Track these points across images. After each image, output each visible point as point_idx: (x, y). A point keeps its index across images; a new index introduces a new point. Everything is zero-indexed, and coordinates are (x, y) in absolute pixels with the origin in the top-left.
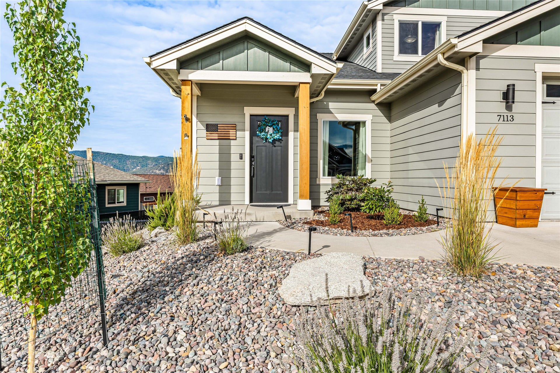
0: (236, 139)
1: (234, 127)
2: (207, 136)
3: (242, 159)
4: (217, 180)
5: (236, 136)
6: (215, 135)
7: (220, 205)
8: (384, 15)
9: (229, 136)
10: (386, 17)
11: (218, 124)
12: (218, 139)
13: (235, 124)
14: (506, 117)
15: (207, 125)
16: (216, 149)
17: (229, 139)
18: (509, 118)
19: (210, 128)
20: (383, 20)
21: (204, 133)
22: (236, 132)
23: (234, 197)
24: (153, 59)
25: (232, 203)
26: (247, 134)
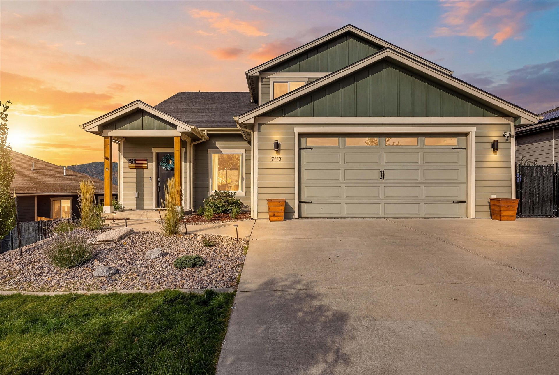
0: (147, 168)
1: (147, 161)
2: (129, 167)
3: (151, 181)
4: (136, 194)
5: (147, 166)
6: (133, 165)
7: (136, 210)
8: (262, 78)
9: (142, 166)
10: (264, 80)
11: (136, 159)
12: (136, 168)
13: (147, 159)
14: (276, 159)
15: (129, 160)
16: (135, 175)
17: (142, 168)
18: (279, 159)
19: (131, 161)
20: (262, 82)
21: (127, 164)
22: (147, 164)
23: (146, 205)
24: (84, 126)
25: (145, 208)
26: (154, 164)
